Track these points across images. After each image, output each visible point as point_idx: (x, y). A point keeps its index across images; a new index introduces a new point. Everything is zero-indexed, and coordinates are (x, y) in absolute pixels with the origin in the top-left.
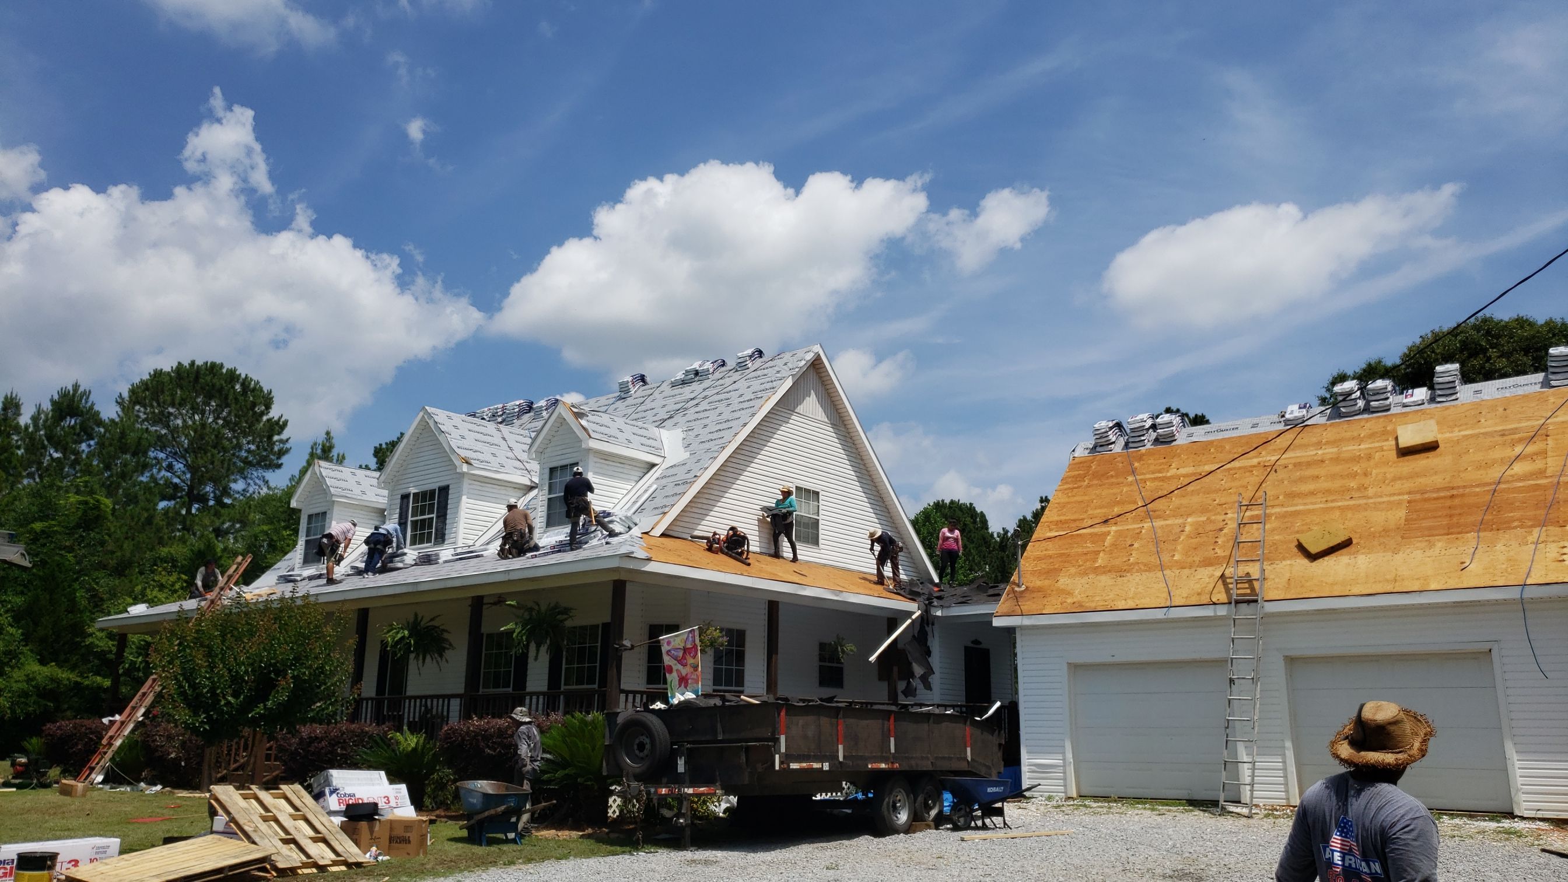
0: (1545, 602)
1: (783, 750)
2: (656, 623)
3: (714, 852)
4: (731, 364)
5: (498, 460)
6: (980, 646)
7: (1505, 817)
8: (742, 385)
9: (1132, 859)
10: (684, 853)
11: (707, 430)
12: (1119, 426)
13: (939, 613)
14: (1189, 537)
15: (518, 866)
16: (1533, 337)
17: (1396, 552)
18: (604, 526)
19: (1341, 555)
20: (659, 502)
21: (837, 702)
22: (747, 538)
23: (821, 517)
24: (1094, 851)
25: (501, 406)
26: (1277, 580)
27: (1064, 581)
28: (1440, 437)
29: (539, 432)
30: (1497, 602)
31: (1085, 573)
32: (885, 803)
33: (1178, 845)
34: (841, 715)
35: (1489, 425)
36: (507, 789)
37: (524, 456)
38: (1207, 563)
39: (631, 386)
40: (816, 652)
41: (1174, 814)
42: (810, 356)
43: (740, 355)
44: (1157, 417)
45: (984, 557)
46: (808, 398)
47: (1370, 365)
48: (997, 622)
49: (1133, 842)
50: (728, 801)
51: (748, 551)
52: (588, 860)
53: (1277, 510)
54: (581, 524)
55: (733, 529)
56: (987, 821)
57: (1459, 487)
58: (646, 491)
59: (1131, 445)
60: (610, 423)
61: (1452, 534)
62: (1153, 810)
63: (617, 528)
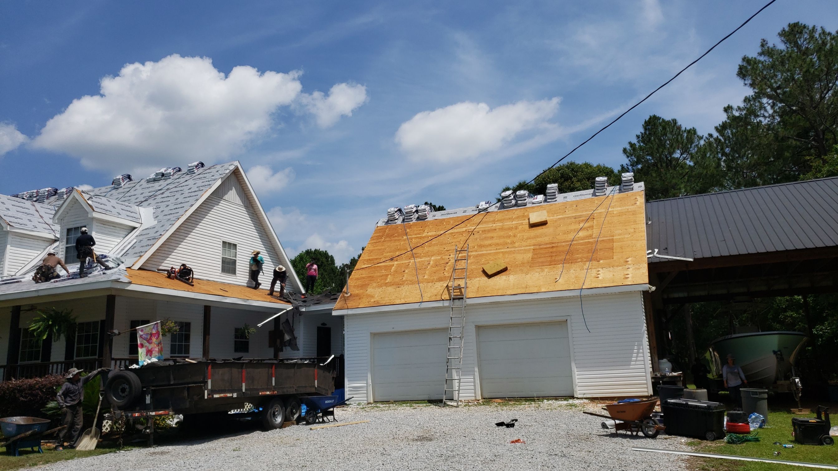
0: (590, 297)
1: (210, 387)
2: (134, 320)
3: (167, 447)
4: (184, 170)
5: (33, 224)
6: (325, 326)
7: (570, 399)
8: (191, 182)
9: (398, 432)
10: (149, 449)
11: (169, 208)
12: (400, 210)
13: (304, 310)
14: (432, 267)
15: (39, 466)
16: (592, 172)
17: (527, 274)
18: (102, 264)
19: (502, 275)
20: (137, 249)
21: (243, 360)
22: (192, 270)
23: (237, 259)
24: (379, 430)
25: (35, 191)
26: (472, 288)
27: (370, 290)
28: (548, 219)
29: (60, 208)
30: (570, 297)
31: (380, 286)
32: (269, 412)
33: (422, 424)
34: (244, 367)
35: (570, 213)
36: (34, 420)
37: (50, 222)
38: (440, 280)
39: (121, 181)
40: (233, 333)
41: (421, 408)
42: (232, 168)
43: (190, 165)
44: (419, 206)
45: (332, 279)
46: (231, 191)
47: (520, 184)
48: (334, 313)
49: (400, 423)
50: (178, 418)
51: (193, 278)
52: (86, 458)
53: (474, 253)
54: (87, 262)
55: (183, 265)
56: (325, 419)
57: (555, 243)
58: (129, 243)
59: (405, 220)
60: (107, 203)
61: (552, 265)
62: (411, 406)
63: (110, 264)
